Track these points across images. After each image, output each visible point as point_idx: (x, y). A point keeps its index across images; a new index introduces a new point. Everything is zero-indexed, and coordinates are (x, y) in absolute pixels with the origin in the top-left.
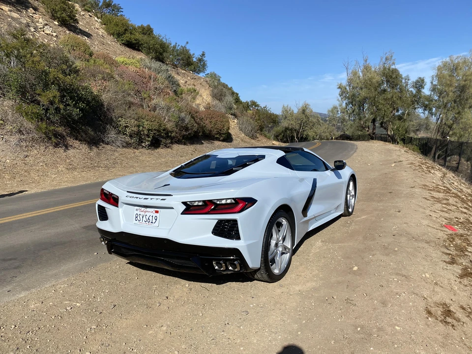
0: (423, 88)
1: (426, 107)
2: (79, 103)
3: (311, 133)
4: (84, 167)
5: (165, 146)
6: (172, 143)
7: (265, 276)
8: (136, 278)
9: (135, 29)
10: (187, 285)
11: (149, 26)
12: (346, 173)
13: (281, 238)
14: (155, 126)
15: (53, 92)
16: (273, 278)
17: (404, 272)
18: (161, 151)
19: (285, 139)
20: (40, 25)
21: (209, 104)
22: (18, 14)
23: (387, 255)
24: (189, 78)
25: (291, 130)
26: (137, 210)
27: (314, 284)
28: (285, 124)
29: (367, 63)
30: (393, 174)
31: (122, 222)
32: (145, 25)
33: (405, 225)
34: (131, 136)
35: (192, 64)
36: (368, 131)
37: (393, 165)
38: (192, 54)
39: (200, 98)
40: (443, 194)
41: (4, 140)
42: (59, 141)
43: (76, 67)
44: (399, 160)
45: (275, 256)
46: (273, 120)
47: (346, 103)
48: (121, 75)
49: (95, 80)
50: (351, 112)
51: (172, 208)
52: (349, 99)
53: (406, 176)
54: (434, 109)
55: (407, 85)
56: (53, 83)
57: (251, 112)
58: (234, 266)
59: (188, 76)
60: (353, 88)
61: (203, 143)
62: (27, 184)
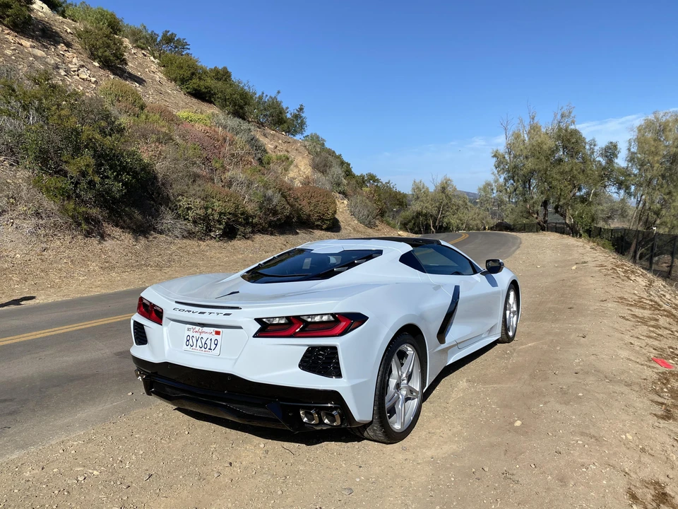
0: (617, 157)
1: (620, 185)
2: (122, 175)
3: (454, 221)
4: (127, 266)
5: (243, 236)
6: (253, 232)
7: (380, 434)
8: (187, 433)
9: (205, 72)
10: (262, 446)
11: (225, 68)
12: (504, 278)
13: (404, 375)
14: (230, 208)
15: (86, 159)
16: (392, 437)
17: (592, 431)
18: (238, 243)
19: (416, 229)
20: (73, 67)
21: (307, 177)
22: (44, 51)
23: (567, 403)
24: (280, 141)
25: (426, 215)
26: (189, 329)
27: (455, 447)
28: (416, 207)
29: (535, 122)
30: (574, 280)
31: (167, 348)
32: (220, 67)
33: (593, 357)
34: (195, 222)
35: (285, 122)
36: (537, 218)
37: (574, 268)
38: (284, 107)
39: (296, 170)
40: (650, 312)
41: (14, 226)
42: (92, 228)
43: (120, 125)
44: (583, 260)
45: (395, 403)
46: (400, 201)
47: (505, 178)
48: (183, 137)
49: (147, 143)
50: (512, 190)
51: (241, 328)
52: (508, 171)
53: (593, 284)
54: (633, 188)
55: (593, 153)
56: (86, 147)
57: (368, 189)
58: (332, 419)
59: (279, 138)
60: (515, 157)
61: (297, 233)
62: (43, 290)
